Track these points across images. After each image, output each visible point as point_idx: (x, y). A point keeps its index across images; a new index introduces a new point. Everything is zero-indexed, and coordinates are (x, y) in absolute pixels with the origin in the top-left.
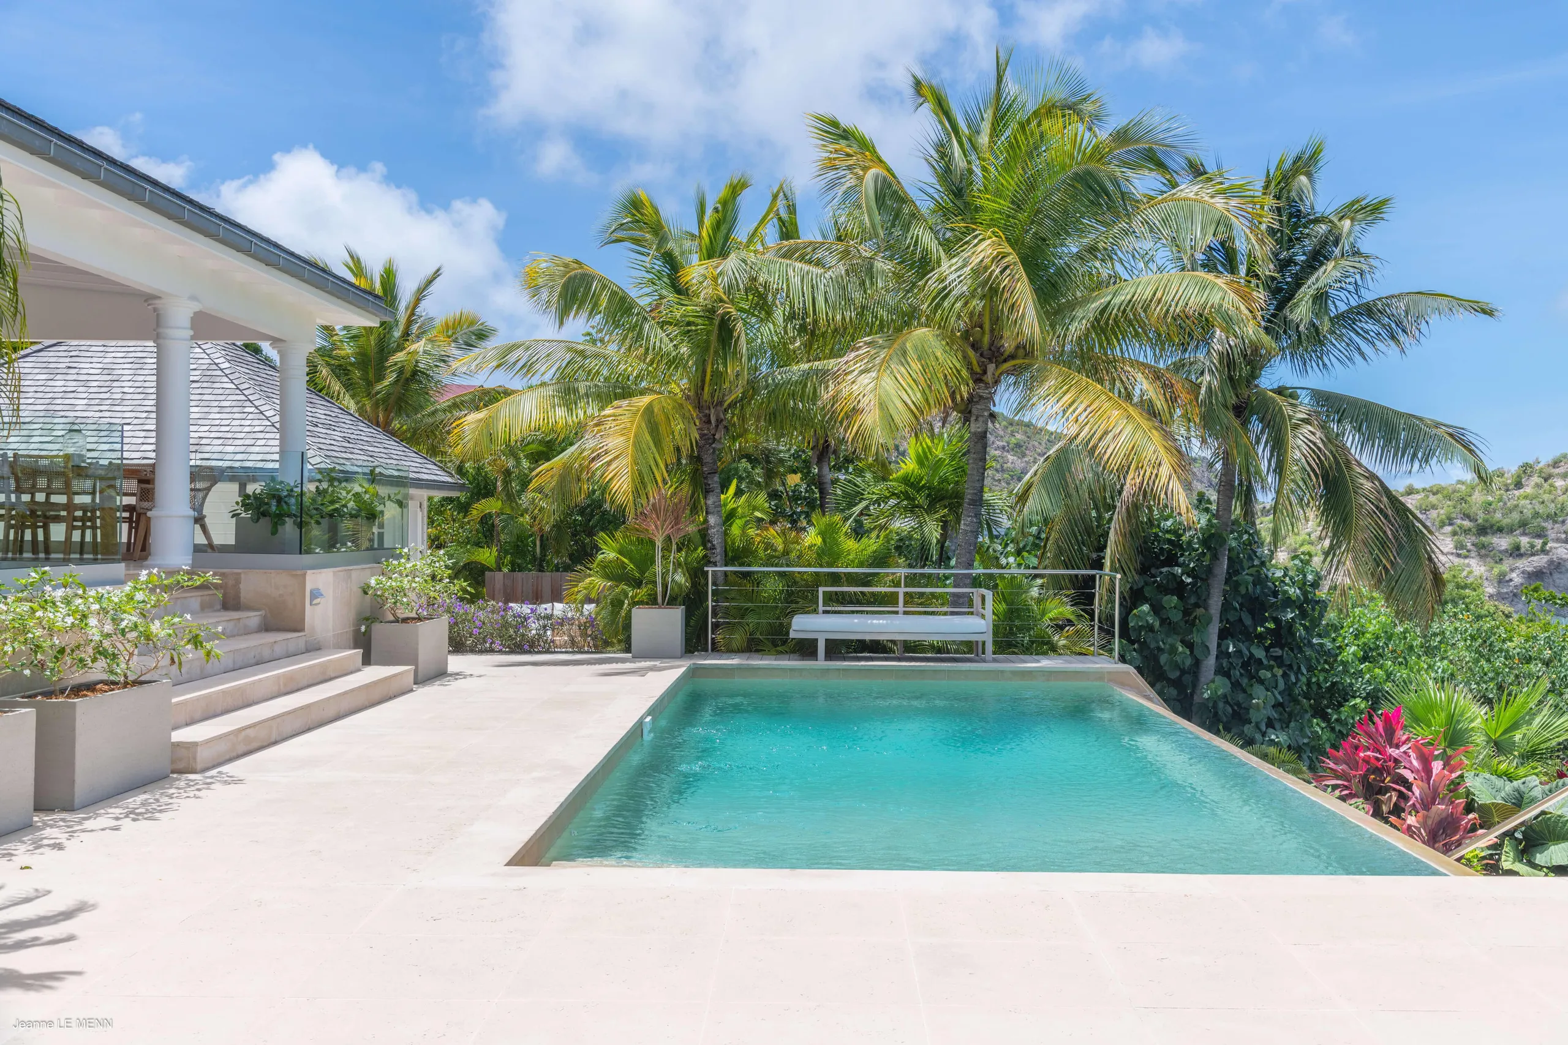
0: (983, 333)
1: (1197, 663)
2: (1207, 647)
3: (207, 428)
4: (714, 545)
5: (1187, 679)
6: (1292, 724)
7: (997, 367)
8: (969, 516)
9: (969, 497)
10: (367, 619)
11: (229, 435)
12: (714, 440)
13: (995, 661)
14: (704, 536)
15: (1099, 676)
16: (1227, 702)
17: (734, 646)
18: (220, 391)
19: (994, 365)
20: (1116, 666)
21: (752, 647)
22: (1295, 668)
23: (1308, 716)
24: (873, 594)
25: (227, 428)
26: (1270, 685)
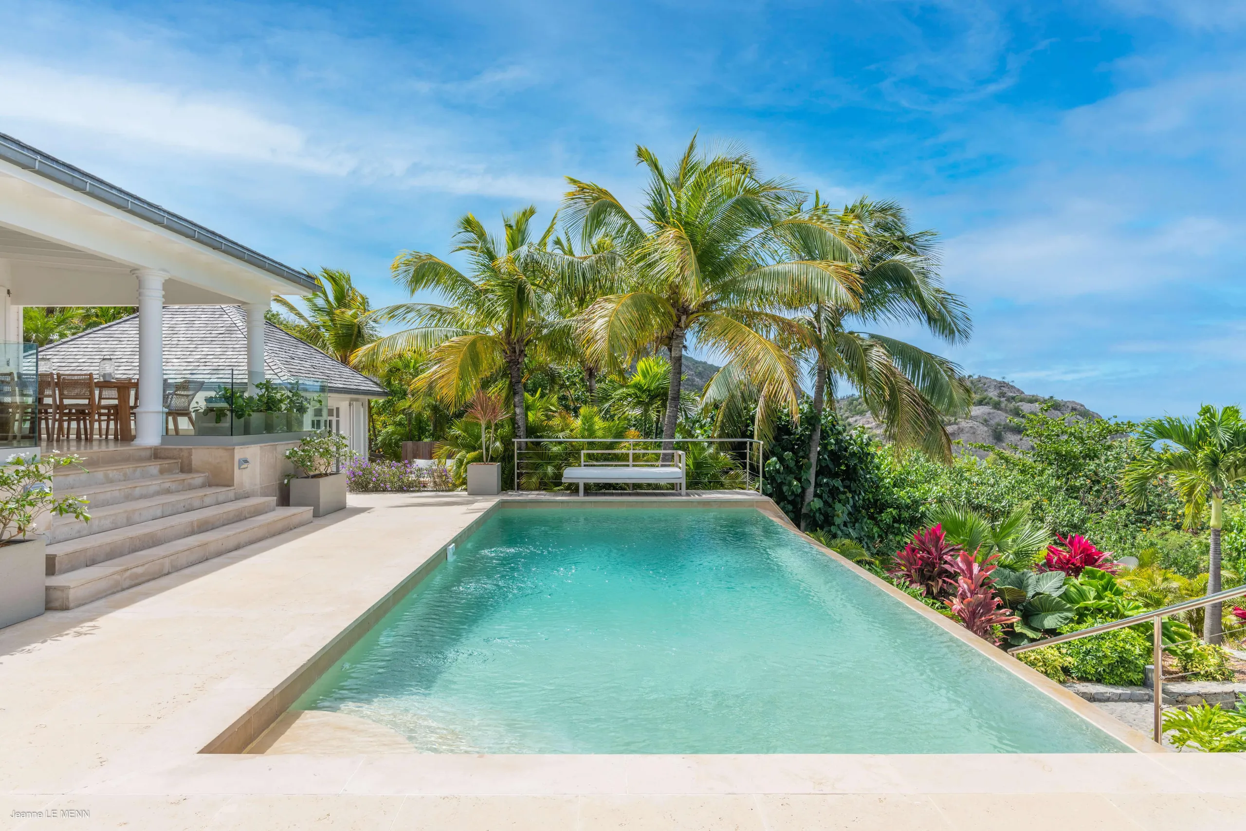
0: (679, 297)
1: (804, 491)
2: (809, 481)
3: (223, 360)
4: (519, 426)
5: (799, 499)
6: (857, 525)
7: (687, 317)
8: (673, 407)
9: (672, 394)
10: (288, 476)
11: (236, 364)
12: (518, 362)
13: (688, 495)
14: (513, 421)
15: (751, 502)
16: (821, 513)
17: (533, 487)
18: (235, 339)
19: (685, 317)
20: (761, 498)
22: (858, 492)
23: (865, 520)
24: (614, 454)
25: (235, 360)
26: (845, 503)
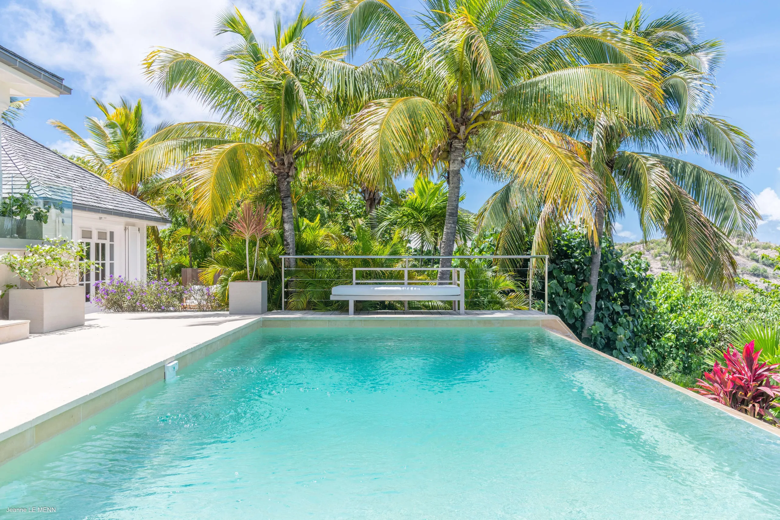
0: (457, 106)
1: (584, 314)
2: (590, 305)
4: (288, 243)
5: (579, 323)
6: (637, 349)
7: (466, 128)
8: (449, 223)
9: (449, 211)
12: (288, 176)
13: (466, 314)
14: (282, 237)
15: (536, 323)
16: (603, 337)
17: (300, 306)
19: (464, 127)
20: (547, 317)
21: (311, 307)
22: (637, 316)
24: (389, 272)
26: (626, 327)
